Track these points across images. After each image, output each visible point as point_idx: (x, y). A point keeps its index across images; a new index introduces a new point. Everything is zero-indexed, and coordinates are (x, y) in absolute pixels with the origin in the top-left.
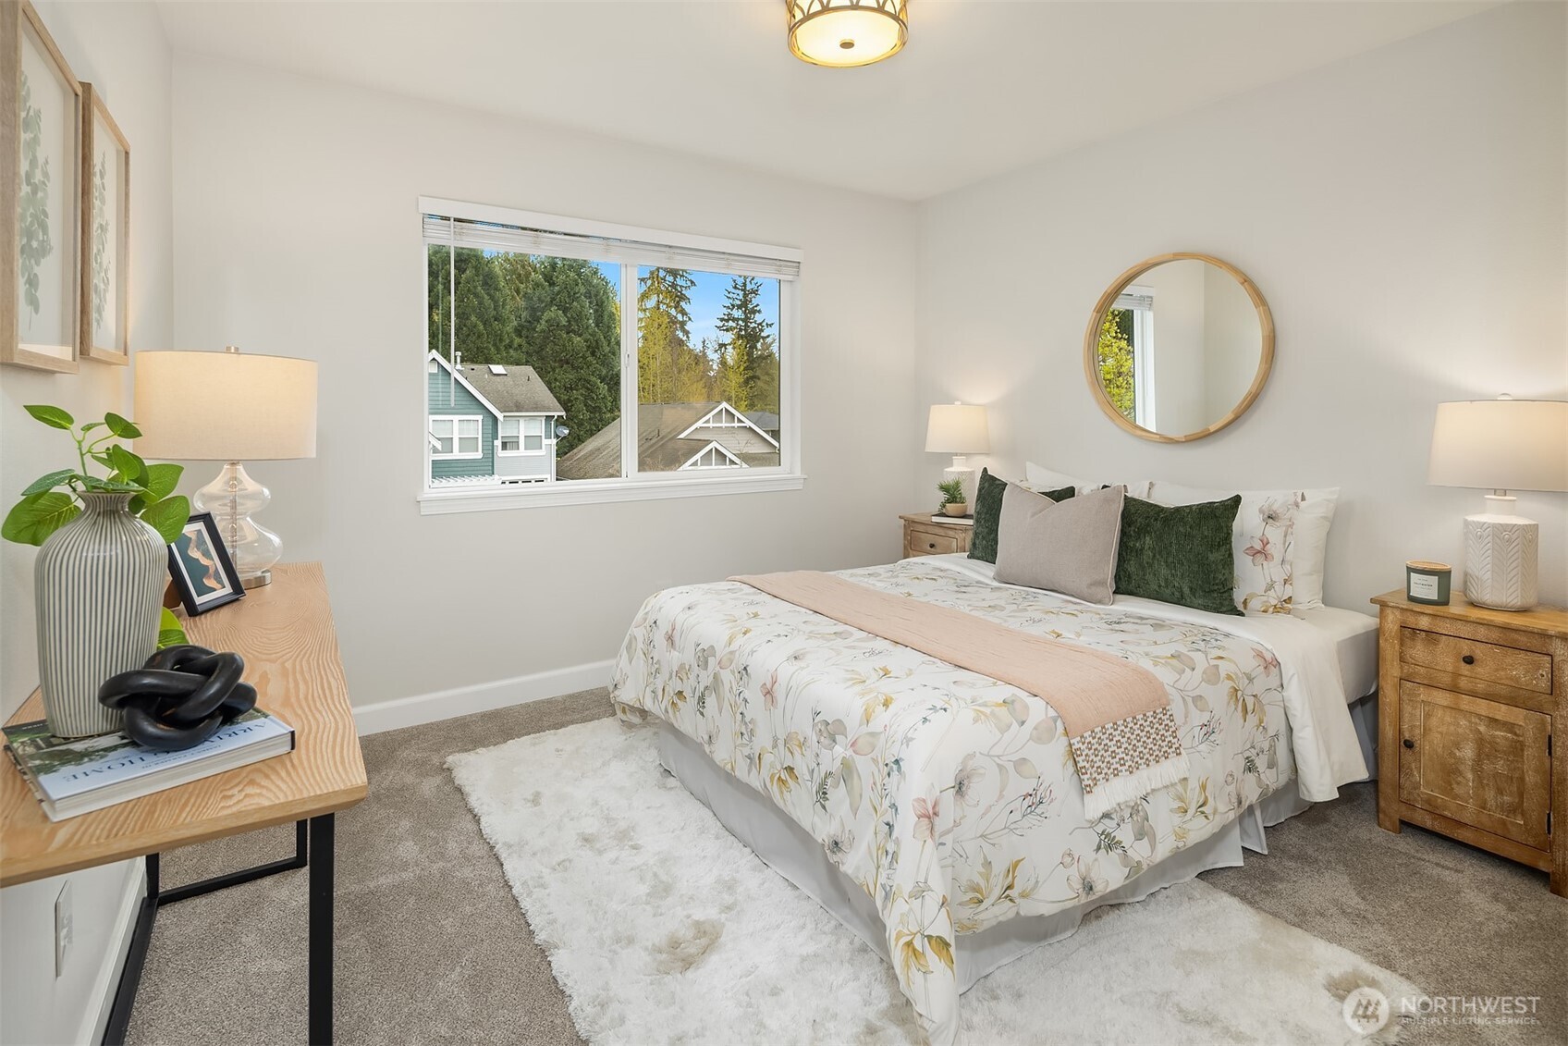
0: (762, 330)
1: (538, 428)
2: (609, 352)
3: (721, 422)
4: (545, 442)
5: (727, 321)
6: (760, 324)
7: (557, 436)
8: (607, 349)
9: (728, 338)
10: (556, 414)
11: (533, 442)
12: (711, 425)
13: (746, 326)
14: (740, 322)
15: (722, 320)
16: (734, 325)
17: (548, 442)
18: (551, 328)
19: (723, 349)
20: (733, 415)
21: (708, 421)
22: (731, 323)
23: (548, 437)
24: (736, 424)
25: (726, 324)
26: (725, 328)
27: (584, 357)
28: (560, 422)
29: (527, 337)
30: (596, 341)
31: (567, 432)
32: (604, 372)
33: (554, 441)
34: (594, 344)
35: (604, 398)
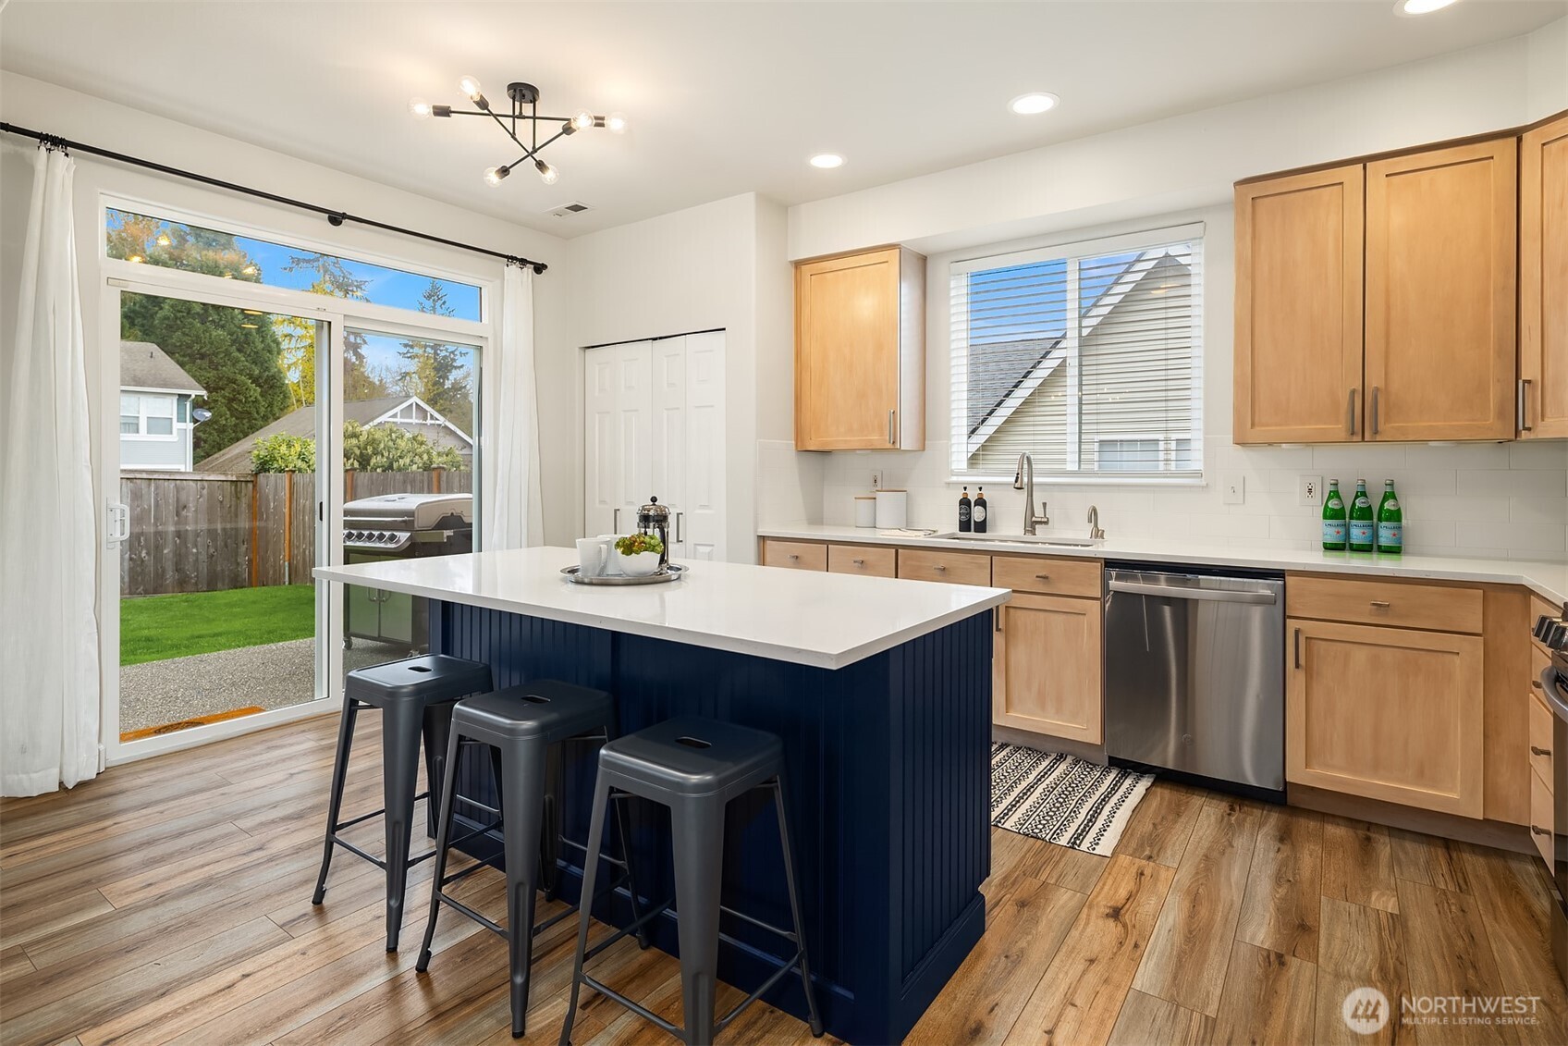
0: (454, 360)
1: (168, 408)
2: (263, 349)
3: (412, 418)
4: (177, 426)
5: (412, 347)
6: (453, 352)
7: (195, 421)
8: (260, 346)
9: (412, 366)
10: (193, 393)
11: (158, 425)
12: (398, 420)
13: (436, 354)
14: (429, 350)
15: (406, 345)
16: (420, 352)
17: (182, 425)
18: (179, 315)
19: (408, 378)
20: (426, 411)
21: (395, 416)
22: (417, 350)
23: (181, 419)
24: (429, 422)
25: (411, 351)
26: (409, 355)
27: (227, 353)
28: (199, 404)
29: (143, 325)
30: (246, 335)
31: (208, 414)
32: (257, 372)
33: (191, 426)
34: (243, 337)
35: (256, 401)
